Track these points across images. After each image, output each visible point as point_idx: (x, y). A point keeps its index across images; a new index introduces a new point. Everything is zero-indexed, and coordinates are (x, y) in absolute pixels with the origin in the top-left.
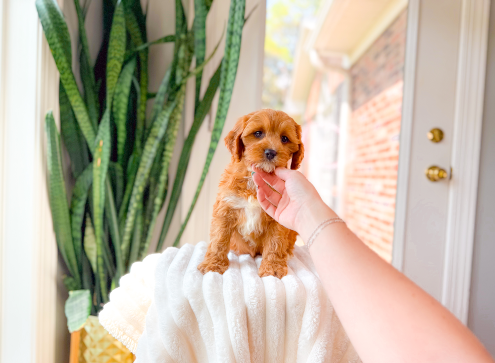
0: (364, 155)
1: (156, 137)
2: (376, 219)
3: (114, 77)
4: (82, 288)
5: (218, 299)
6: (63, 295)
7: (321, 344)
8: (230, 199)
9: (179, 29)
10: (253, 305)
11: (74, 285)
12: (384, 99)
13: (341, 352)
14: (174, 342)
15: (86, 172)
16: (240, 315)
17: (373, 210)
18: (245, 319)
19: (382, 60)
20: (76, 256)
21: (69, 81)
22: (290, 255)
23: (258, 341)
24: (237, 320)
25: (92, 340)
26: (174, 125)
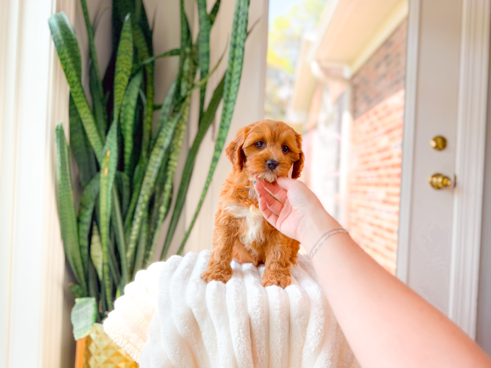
0: (366, 163)
1: (161, 147)
2: (380, 227)
3: (121, 89)
4: (88, 295)
5: (222, 308)
6: (69, 302)
7: (326, 355)
8: (232, 208)
9: (184, 43)
10: (256, 315)
11: (80, 292)
12: (385, 108)
13: (346, 364)
14: (177, 352)
15: (93, 181)
16: (244, 325)
17: (377, 217)
18: (249, 329)
19: (382, 69)
20: (83, 263)
21: (78, 94)
22: (293, 264)
23: (261, 352)
24: (241, 331)
25: (97, 347)
26: (179, 135)
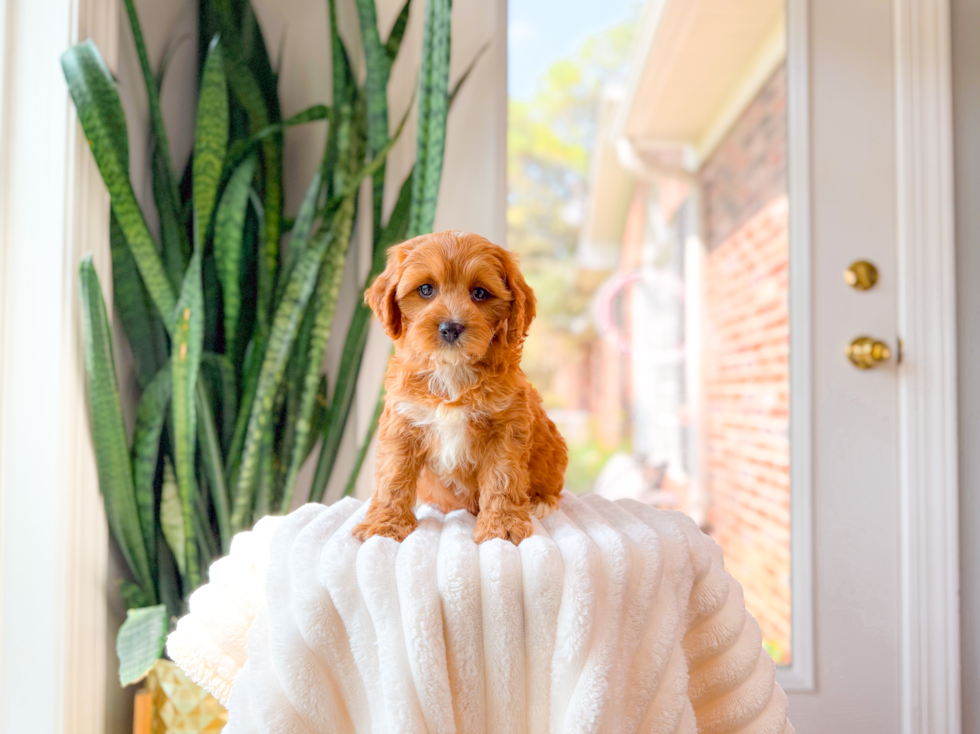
1: (296, 301)
3: (208, 185)
5: (386, 583)
6: (117, 616)
7: (597, 669)
8: (408, 407)
9: (339, 97)
10: (454, 593)
11: (141, 599)
14: (299, 677)
15: (161, 375)
16: (428, 614)
18: (440, 621)
20: (145, 541)
21: (123, 197)
23: (468, 669)
24: (422, 624)
25: (176, 711)
26: (332, 277)
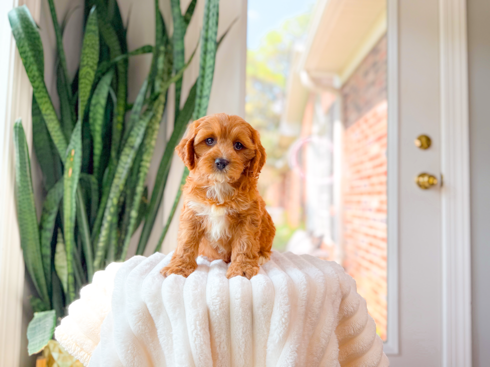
3: (87, 84)
5: (178, 300)
6: (28, 316)
8: (194, 204)
9: (159, 42)
10: (215, 305)
11: (42, 306)
13: (316, 358)
14: (129, 351)
16: (201, 317)
18: (207, 321)
19: (371, 77)
20: (46, 275)
21: (40, 89)
24: (197, 322)
26: (152, 135)
